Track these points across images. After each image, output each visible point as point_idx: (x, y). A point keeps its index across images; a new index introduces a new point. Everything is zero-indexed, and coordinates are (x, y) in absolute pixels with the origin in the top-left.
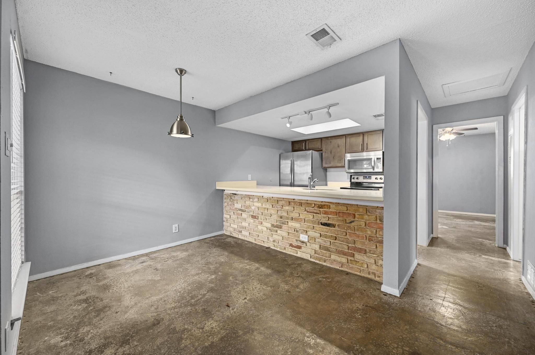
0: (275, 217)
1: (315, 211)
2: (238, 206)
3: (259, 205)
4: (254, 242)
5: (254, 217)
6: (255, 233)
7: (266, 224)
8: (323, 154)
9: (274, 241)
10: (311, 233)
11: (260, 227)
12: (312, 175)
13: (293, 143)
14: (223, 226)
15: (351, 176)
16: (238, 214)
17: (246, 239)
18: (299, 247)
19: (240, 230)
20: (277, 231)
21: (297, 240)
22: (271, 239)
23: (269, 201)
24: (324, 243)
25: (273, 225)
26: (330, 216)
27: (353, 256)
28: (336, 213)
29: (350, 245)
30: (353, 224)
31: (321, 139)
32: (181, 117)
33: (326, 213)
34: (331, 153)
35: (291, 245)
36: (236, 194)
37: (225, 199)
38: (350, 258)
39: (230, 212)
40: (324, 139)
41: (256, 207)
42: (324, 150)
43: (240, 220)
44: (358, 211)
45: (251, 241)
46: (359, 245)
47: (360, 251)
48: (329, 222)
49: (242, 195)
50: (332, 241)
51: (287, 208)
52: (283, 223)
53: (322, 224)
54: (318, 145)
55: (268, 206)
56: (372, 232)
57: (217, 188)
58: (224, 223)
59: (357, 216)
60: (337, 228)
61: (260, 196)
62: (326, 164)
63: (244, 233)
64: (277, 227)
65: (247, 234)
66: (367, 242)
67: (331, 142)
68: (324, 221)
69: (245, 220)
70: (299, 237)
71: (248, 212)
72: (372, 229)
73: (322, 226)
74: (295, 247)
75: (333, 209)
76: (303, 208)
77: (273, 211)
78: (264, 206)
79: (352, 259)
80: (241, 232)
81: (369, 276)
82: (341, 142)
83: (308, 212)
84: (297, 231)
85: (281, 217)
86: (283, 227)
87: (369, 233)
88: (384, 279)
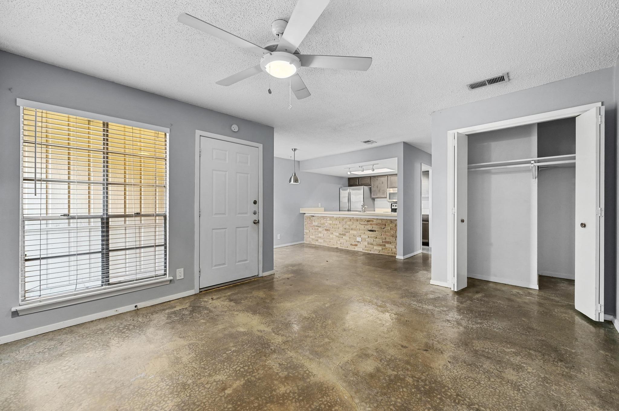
0: (341, 228)
1: (365, 224)
2: (315, 223)
3: (331, 222)
4: (327, 246)
5: (326, 230)
6: (327, 240)
7: (335, 233)
8: (372, 188)
9: (341, 243)
10: (363, 236)
11: (331, 236)
12: (364, 204)
13: (350, 179)
14: (304, 238)
15: (392, 204)
16: (315, 229)
17: (321, 245)
18: (356, 245)
19: (317, 239)
20: (342, 238)
21: (355, 241)
22: (339, 243)
23: (337, 219)
24: (370, 241)
25: (340, 234)
26: (373, 226)
27: (385, 246)
28: (377, 224)
29: (383, 240)
30: (385, 229)
31: (370, 177)
32: (295, 173)
33: (371, 224)
34: (377, 188)
35: (351, 245)
36: (314, 216)
37: (305, 219)
38: (383, 247)
39: (309, 228)
40: (372, 177)
41: (329, 223)
42: (372, 185)
43: (317, 233)
44: (387, 222)
45: (325, 245)
46: (387, 240)
47: (388, 243)
48: (373, 229)
49: (318, 216)
50: (374, 239)
51: (349, 223)
52: (346, 232)
53: (369, 231)
54: (368, 181)
55: (337, 222)
56: (394, 232)
57: (301, 212)
58: (305, 236)
59: (387, 225)
60: (377, 232)
61: (331, 217)
62: (374, 195)
63: (319, 240)
64: (343, 235)
65: (322, 241)
66: (391, 238)
67: (377, 180)
68: (370, 229)
69: (320, 232)
70: (356, 239)
71: (323, 227)
72: (394, 231)
73: (368, 232)
74: (354, 245)
75: (375, 221)
76: (358, 222)
77: (340, 226)
78: (334, 223)
79: (384, 247)
80: (317, 240)
81: (392, 255)
82: (384, 179)
83: (361, 224)
84: (355, 236)
85: (345, 229)
86: (346, 235)
87: (392, 233)
88: (398, 253)
